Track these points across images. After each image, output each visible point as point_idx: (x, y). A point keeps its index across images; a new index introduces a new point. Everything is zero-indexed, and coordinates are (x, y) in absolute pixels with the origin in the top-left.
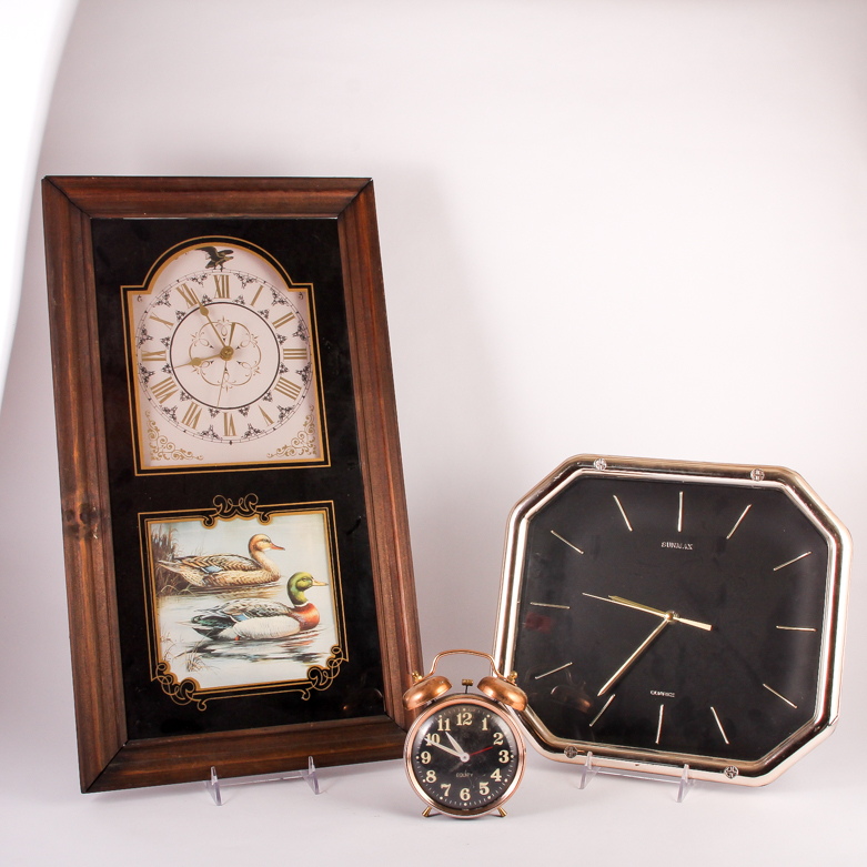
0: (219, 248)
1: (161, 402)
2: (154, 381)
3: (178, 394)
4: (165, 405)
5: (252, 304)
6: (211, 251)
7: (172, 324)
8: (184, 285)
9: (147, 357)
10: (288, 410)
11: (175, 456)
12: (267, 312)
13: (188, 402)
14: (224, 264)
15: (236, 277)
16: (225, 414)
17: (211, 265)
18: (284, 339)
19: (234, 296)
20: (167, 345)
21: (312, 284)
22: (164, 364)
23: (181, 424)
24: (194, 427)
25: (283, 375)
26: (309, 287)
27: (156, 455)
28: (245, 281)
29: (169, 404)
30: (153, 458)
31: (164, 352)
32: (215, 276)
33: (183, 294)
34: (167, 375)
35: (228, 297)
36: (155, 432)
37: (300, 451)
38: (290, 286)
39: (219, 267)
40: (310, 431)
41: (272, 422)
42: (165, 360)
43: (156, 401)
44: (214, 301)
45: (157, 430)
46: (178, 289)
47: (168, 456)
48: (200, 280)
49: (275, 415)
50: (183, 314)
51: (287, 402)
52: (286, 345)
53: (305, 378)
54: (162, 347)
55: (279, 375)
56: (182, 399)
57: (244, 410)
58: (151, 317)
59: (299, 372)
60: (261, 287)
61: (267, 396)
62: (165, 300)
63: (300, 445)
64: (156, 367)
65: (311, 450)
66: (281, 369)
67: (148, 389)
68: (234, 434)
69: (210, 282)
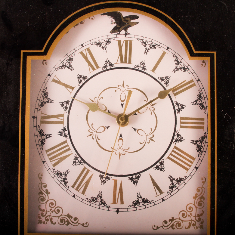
0: (125, 13)
1: (54, 165)
2: (50, 143)
3: (71, 159)
4: (58, 168)
5: (154, 70)
6: (117, 17)
7: (73, 88)
8: (88, 49)
9: (45, 119)
10: (180, 181)
11: (62, 220)
12: (167, 78)
13: (80, 167)
14: (129, 30)
15: (140, 43)
16: (116, 181)
17: (115, 30)
18: (183, 107)
19: (135, 62)
20: (66, 108)
21: (215, 53)
22: (60, 127)
23: (71, 189)
24: (83, 193)
25: (178, 145)
26: (212, 56)
27: (43, 219)
28: (148, 47)
29: (62, 167)
30: (40, 222)
31: (62, 115)
32: (119, 42)
33: (86, 58)
34: (63, 139)
35: (130, 62)
36: (45, 195)
37: (186, 224)
38: (192, 54)
39: (123, 32)
40: (200, 204)
41: (161, 192)
42: (62, 123)
43: (49, 164)
44: (116, 66)
45: (48, 193)
46: (82, 53)
47: (55, 220)
48: (103, 45)
49: (165, 185)
50: (84, 78)
51: (178, 172)
52: (184, 113)
53: (199, 149)
54: (61, 110)
55: (173, 145)
56: (75, 163)
57: (134, 178)
58: (54, 81)
59: (195, 142)
60: (164, 53)
61: (159, 165)
62: (68, 65)
63: (188, 218)
64: (53, 130)
65: (198, 224)
66: (177, 138)
67: (44, 151)
68: (122, 203)
69: (113, 47)
